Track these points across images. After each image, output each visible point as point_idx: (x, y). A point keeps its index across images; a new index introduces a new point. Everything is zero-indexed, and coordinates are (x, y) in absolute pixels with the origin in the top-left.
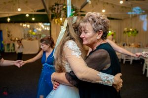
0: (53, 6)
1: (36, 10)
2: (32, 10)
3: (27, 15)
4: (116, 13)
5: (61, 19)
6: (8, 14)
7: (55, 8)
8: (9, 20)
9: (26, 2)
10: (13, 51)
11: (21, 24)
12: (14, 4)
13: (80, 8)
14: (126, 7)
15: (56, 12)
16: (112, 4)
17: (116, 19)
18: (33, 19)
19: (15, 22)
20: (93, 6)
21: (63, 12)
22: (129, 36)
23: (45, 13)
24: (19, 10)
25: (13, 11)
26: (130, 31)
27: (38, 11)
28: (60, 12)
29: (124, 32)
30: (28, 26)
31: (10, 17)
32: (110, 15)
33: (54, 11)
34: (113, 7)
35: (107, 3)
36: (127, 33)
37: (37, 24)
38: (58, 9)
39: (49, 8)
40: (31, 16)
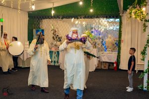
5: (144, 9)
8: (53, 12)
10: (56, 64)
31: (55, 8)
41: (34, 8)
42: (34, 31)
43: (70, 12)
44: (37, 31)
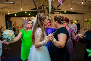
0: (41, 6)
1: (31, 9)
2: (28, 9)
3: (26, 12)
4: (80, 10)
6: (15, 12)
7: (42, 8)
8: (15, 15)
9: (26, 5)
11: (22, 18)
12: (19, 6)
13: (57, 7)
14: (86, 6)
15: (43, 10)
16: (77, 4)
17: (80, 13)
18: (29, 14)
19: (19, 17)
20: (65, 6)
21: (46, 10)
22: (88, 24)
23: (36, 11)
24: (21, 9)
25: (18, 10)
26: (89, 21)
27: (32, 10)
28: (45, 10)
29: (85, 22)
30: (26, 18)
32: (76, 11)
33: (41, 9)
34: (78, 6)
35: (74, 4)
36: (87, 22)
37: (31, 17)
39: (39, 8)
40: (28, 12)
41: (9, 14)
42: (8, 22)
43: (21, 15)
44: (9, 22)
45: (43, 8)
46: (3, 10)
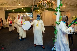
9: (23, 1)
12: (17, 3)
15: (42, 5)
17: (63, 12)
19: (16, 12)
24: (19, 5)
38: (44, 3)
45: (43, 3)
46: (3, 6)
